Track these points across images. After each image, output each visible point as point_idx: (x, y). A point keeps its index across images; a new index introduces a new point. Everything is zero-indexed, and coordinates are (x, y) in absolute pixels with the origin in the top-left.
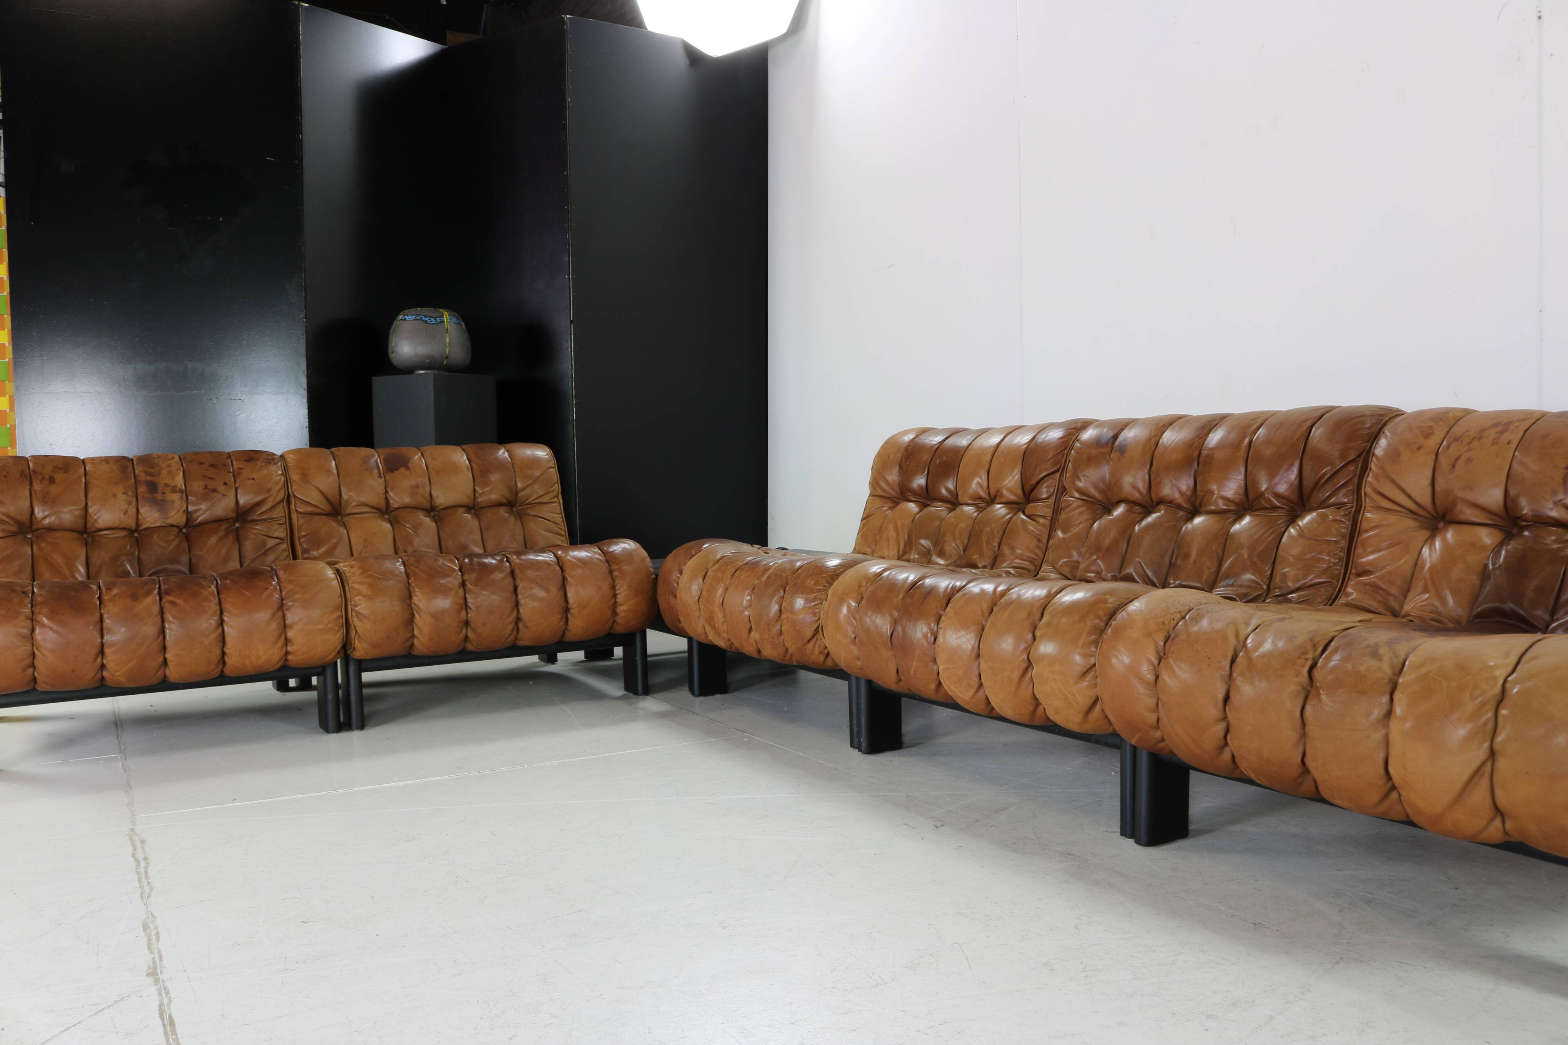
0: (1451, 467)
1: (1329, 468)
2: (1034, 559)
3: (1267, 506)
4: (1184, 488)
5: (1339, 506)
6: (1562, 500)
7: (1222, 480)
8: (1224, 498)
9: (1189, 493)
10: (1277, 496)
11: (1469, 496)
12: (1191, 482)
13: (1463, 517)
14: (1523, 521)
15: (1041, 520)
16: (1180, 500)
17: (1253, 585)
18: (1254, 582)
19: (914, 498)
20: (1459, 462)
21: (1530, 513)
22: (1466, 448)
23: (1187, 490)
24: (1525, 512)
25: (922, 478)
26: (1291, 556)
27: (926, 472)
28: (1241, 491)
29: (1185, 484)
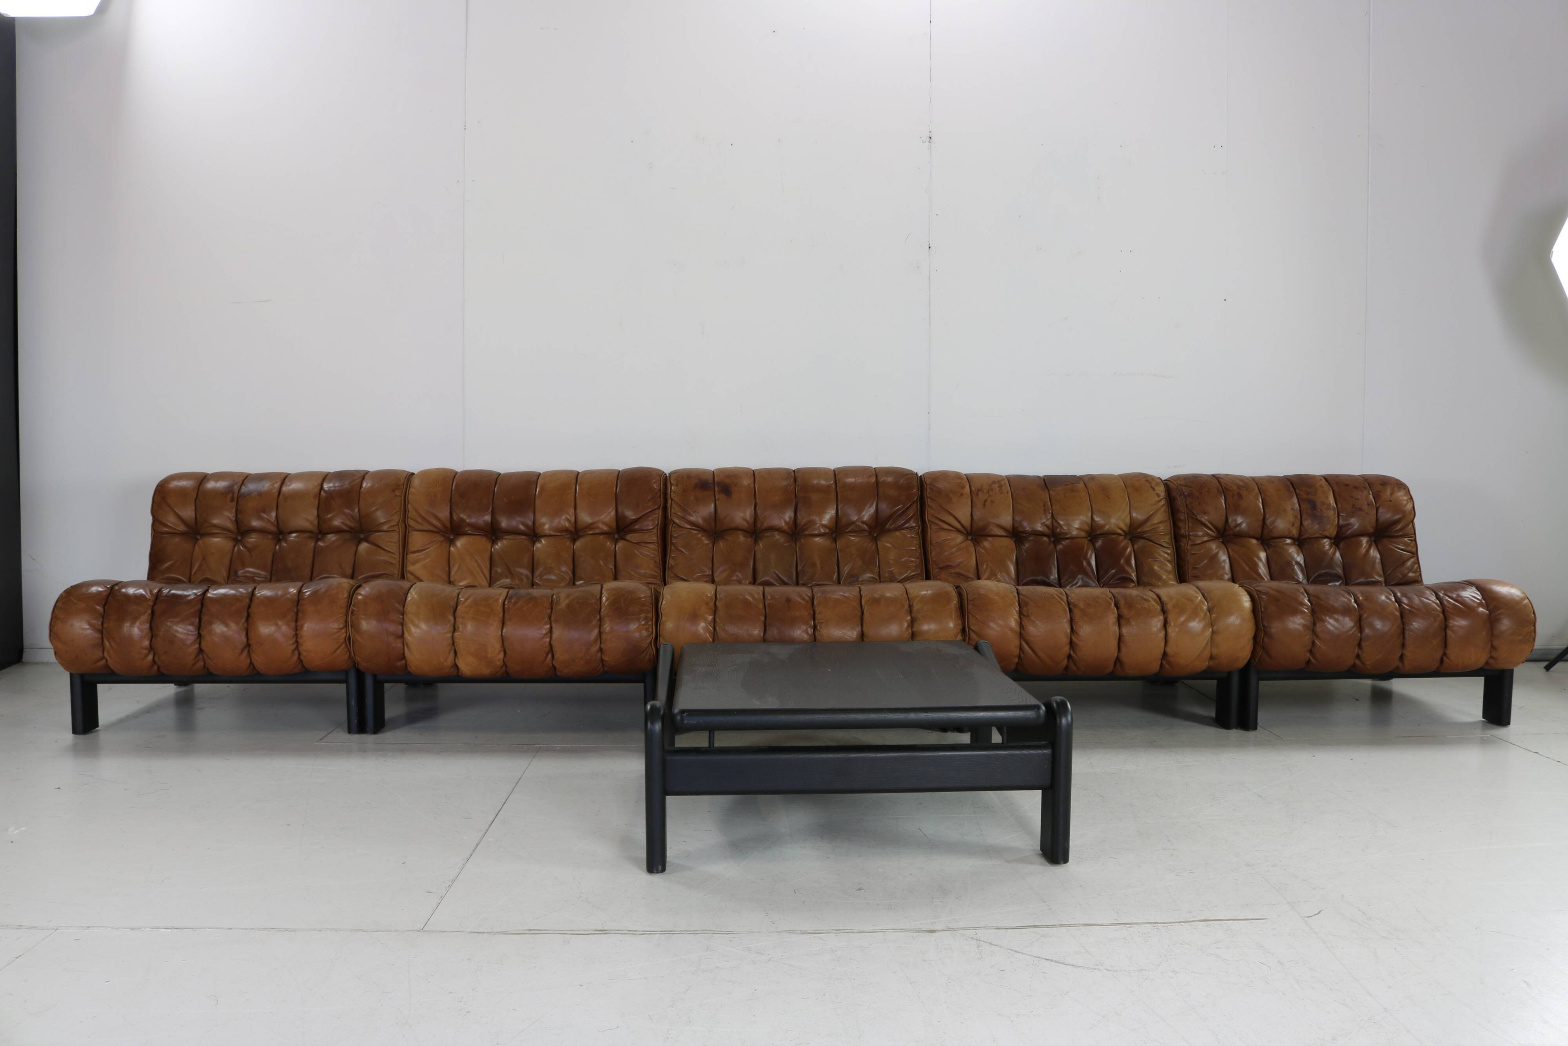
0: (983, 505)
1: (901, 506)
2: (656, 576)
3: (857, 530)
4: (787, 519)
5: (911, 528)
6: (1045, 522)
7: (821, 514)
8: (824, 526)
9: (791, 523)
10: (864, 522)
11: (997, 521)
12: (792, 515)
13: (993, 533)
14: (1024, 533)
15: (652, 546)
16: (786, 528)
17: (872, 579)
18: (872, 578)
19: (478, 532)
20: (987, 503)
21: (1031, 530)
22: (987, 495)
23: (790, 520)
24: (1027, 529)
25: (487, 515)
26: (891, 560)
27: (491, 510)
28: (834, 521)
29: (788, 515)
